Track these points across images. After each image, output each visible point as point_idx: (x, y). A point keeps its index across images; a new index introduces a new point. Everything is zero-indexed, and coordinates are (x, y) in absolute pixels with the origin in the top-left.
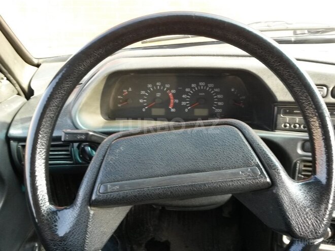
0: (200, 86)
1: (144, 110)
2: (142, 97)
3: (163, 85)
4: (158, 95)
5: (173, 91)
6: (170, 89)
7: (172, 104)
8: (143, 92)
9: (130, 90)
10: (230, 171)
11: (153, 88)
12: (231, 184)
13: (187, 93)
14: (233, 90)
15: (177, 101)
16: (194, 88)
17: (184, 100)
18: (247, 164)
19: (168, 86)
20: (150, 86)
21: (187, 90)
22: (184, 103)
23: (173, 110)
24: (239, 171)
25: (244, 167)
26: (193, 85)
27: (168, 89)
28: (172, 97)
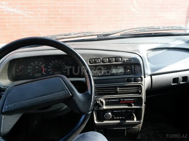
0: (56, 62)
1: (30, 75)
2: (29, 69)
3: (39, 63)
4: (37, 67)
5: (44, 65)
6: (42, 64)
7: (44, 71)
8: (29, 67)
9: (23, 66)
10: (57, 93)
11: (34, 64)
12: (57, 98)
13: (50, 66)
14: (70, 62)
15: (46, 69)
16: (53, 63)
17: (49, 68)
18: (64, 90)
19: (41, 63)
20: (32, 64)
21: (50, 64)
22: (49, 70)
23: (44, 74)
24: (60, 93)
25: (62, 91)
26: (53, 62)
27: (41, 64)
28: (43, 68)
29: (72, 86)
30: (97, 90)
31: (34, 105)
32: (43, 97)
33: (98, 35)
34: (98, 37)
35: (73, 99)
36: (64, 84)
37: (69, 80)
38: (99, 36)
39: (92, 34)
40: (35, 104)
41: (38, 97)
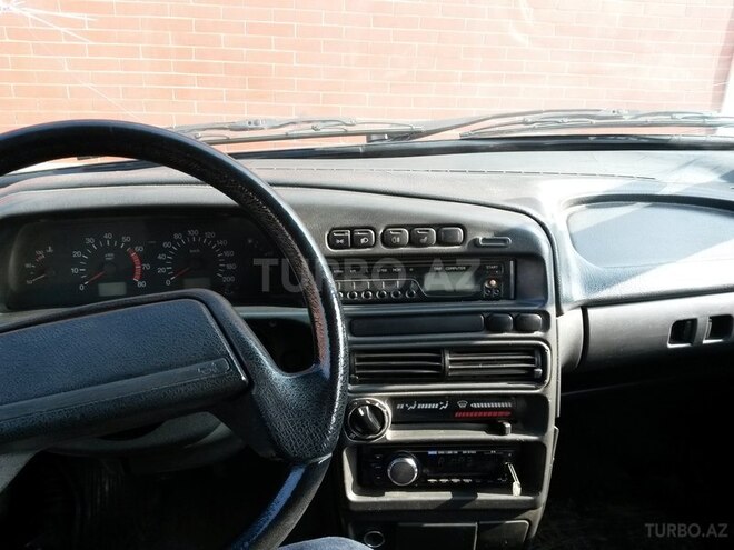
0: (191, 237)
1: (82, 288)
2: (76, 262)
3: (117, 237)
4: (110, 257)
5: (139, 249)
6: (132, 245)
7: (138, 273)
8: (77, 254)
9: (50, 250)
10: (181, 370)
11: (97, 244)
12: (182, 389)
13: (166, 251)
14: (250, 241)
15: (147, 267)
16: (179, 241)
17: (162, 263)
18: (212, 354)
19: (126, 239)
20: (89, 241)
21: (166, 245)
22: (161, 270)
23: (141, 284)
24: (197, 367)
25: (205, 360)
26: (176, 236)
27: (127, 244)
28: (137, 260)
29: (250, 341)
30: (359, 360)
31: (78, 417)
32: (119, 383)
33: (368, 134)
34: (369, 141)
35: (252, 397)
36: (217, 331)
37: (237, 315)
38: (374, 137)
39: (345, 127)
40: (83, 415)
41: (98, 383)
